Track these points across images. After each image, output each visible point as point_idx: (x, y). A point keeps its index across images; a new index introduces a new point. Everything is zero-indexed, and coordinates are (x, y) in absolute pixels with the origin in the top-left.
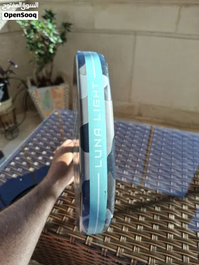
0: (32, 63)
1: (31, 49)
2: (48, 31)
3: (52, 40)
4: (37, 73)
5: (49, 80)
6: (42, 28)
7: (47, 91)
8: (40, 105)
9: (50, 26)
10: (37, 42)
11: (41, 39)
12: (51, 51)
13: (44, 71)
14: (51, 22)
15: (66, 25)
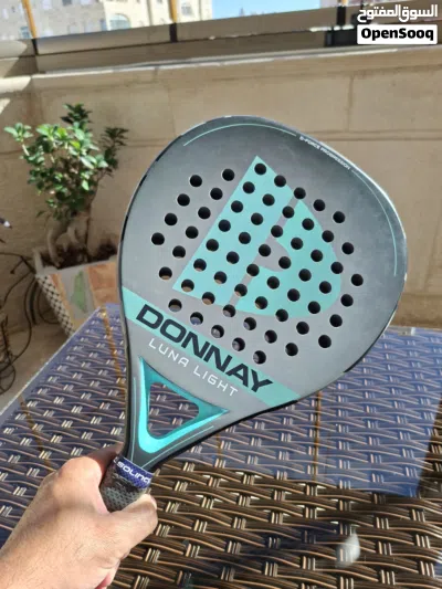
0: (42, 218)
1: (40, 186)
2: (77, 145)
3: (86, 162)
4: (55, 238)
5: (84, 251)
6: (63, 138)
7: (81, 274)
8: (64, 308)
9: (80, 135)
10: (52, 171)
11: (61, 165)
12: (85, 185)
13: (70, 231)
14: (81, 127)
15: (114, 133)
